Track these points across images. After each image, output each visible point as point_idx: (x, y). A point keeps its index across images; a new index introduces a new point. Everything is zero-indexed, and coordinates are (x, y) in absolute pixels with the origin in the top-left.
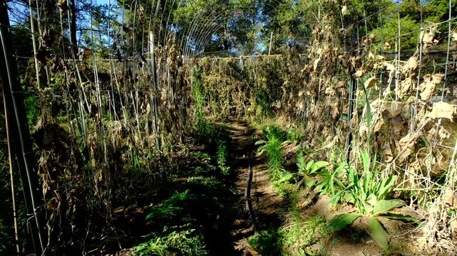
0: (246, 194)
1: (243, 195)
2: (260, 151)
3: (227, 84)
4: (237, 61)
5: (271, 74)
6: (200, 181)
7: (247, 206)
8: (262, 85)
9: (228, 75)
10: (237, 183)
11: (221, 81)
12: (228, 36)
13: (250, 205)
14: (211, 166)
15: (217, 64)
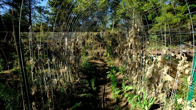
0: (102, 99)
1: (101, 100)
2: (109, 76)
3: (95, 44)
4: (100, 34)
5: (113, 39)
6: (85, 96)
7: (103, 106)
8: (109, 45)
9: (96, 40)
10: (99, 94)
11: (93, 43)
12: (96, 19)
13: (104, 105)
14: (89, 88)
15: (91, 35)
